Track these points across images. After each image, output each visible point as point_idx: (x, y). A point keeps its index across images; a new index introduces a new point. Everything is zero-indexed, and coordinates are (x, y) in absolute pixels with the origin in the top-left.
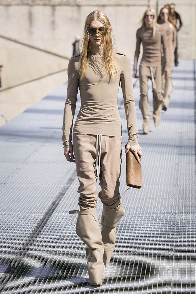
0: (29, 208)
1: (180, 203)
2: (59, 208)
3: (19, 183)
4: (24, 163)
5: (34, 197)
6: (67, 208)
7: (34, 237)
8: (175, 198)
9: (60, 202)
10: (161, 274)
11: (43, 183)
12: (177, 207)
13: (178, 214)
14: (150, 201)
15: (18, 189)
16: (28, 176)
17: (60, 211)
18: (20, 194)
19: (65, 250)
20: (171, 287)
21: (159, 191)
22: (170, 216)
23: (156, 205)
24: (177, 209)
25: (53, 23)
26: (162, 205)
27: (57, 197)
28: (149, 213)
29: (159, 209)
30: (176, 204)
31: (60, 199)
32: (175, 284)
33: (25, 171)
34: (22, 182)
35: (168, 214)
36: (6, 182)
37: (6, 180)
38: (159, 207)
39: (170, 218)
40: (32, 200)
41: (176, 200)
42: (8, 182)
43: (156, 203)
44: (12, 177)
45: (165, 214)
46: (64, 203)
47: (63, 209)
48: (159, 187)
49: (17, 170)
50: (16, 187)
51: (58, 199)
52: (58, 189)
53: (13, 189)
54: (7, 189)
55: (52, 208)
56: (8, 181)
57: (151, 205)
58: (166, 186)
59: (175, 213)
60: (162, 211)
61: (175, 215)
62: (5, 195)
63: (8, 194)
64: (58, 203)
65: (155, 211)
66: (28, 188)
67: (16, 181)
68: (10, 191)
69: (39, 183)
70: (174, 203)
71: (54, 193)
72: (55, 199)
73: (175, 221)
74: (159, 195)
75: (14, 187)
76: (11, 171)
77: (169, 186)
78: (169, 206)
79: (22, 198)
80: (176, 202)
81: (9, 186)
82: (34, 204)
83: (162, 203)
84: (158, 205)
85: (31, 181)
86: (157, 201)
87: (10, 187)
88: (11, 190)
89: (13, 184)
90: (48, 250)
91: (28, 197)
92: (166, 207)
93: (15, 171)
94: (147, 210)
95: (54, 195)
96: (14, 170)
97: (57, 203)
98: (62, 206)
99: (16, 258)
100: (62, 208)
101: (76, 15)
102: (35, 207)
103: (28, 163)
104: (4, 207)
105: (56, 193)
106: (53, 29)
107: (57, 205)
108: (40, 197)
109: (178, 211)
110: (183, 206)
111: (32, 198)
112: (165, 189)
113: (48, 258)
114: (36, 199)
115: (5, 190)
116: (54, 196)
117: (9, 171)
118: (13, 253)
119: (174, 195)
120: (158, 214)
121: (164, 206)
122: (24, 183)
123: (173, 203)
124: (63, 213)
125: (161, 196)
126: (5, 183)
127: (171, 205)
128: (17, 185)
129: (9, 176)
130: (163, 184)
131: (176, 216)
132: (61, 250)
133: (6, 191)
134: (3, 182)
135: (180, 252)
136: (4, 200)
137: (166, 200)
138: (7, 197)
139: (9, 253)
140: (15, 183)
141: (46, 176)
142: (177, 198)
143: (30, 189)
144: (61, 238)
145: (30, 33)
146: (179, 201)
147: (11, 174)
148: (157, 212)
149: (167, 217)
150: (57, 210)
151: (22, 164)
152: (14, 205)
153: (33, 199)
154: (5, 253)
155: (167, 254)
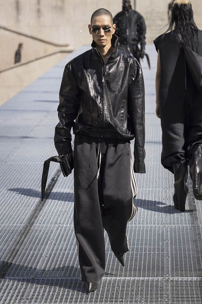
0: (30, 185)
1: (170, 178)
2: (58, 184)
3: (18, 161)
4: (22, 143)
5: (33, 174)
6: (65, 184)
7: (37, 212)
8: (165, 174)
9: (59, 179)
10: (158, 245)
11: (41, 160)
12: (167, 182)
13: (169, 189)
14: (141, 176)
15: (18, 166)
16: (27, 154)
17: (60, 186)
18: (20, 172)
19: (67, 224)
20: (169, 257)
21: (149, 167)
22: (162, 191)
23: (147, 180)
24: (167, 184)
25: (39, 11)
26: (153, 181)
27: (56, 174)
28: (142, 188)
29: (151, 184)
30: (166, 179)
31: (59, 176)
32: (172, 254)
33: (23, 150)
34: (22, 160)
35: (159, 189)
36: (7, 160)
37: (7, 158)
38: (150, 182)
39: (162, 192)
40: (32, 177)
41: (166, 176)
42: (9, 161)
43: (147, 178)
44: (12, 155)
45: (157, 189)
46: (62, 179)
47: (62, 185)
48: (149, 164)
49: (15, 149)
50: (16, 165)
51: (56, 176)
52: (55, 166)
53: (14, 167)
54: (8, 166)
55: (52, 184)
56: (9, 159)
57: (144, 181)
58: (155, 162)
59: (167, 188)
60: (154, 186)
61: (166, 189)
62: (7, 173)
63: (10, 172)
64: (57, 180)
65: (148, 186)
66: (28, 166)
67: (16, 159)
68: (11, 169)
69: (38, 161)
70: (165, 178)
71: (52, 170)
72: (54, 175)
73: (167, 195)
74: (150, 171)
75: (14, 164)
76: (10, 150)
77: (158, 163)
78: (160, 181)
79: (23, 175)
80: (166, 177)
81: (10, 163)
82: (35, 181)
83: (153, 178)
84: (149, 180)
85: (30, 159)
86: (148, 177)
87: (11, 165)
88: (12, 167)
89: (13, 162)
90: (51, 223)
91: (29, 174)
92: (157, 182)
93: (14, 150)
94: (140, 185)
95: (52, 171)
96: (13, 148)
97: (55, 179)
98: (60, 182)
99: (23, 232)
100: (60, 184)
101: (59, 3)
102: (36, 184)
103: (26, 142)
104: (7, 183)
105: (54, 170)
106: (39, 17)
107: (56, 181)
108: (39, 174)
109: (168, 185)
110: (173, 181)
111: (32, 175)
112: (155, 165)
113: (52, 231)
114: (36, 176)
115: (6, 167)
116: (53, 173)
117: (9, 150)
118: (19, 227)
119: (164, 171)
120: (151, 189)
121: (155, 181)
122: (24, 161)
123: (163, 178)
124: (62, 188)
125: (152, 172)
126: (5, 161)
127: (161, 181)
128: (17, 163)
129: (9, 155)
130: (152, 161)
131: (168, 190)
132: (63, 223)
133: (7, 169)
134: (4, 160)
135: (174, 224)
136: (6, 177)
137: (157, 176)
138: (9, 174)
139: (16, 227)
140: (15, 161)
141: (44, 155)
142: (166, 174)
143: (30, 166)
144: (62, 212)
145: (18, 20)
146: (168, 177)
147: (10, 153)
148: (149, 186)
149: (159, 192)
150: (57, 186)
151: (20, 144)
152: (16, 182)
153: (34, 175)
154: (12, 226)
155: (163, 226)
